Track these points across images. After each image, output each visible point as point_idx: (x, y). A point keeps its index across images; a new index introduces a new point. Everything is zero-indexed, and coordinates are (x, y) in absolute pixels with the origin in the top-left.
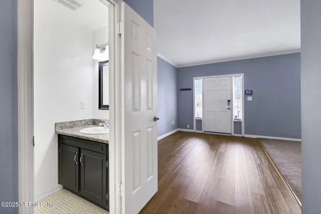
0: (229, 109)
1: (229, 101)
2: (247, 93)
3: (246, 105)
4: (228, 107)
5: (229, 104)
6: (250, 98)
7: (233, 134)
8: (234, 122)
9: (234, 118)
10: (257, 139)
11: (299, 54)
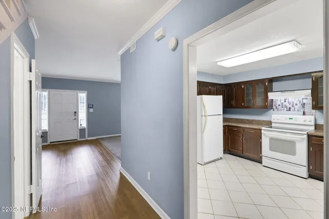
0: (75, 119)
1: (75, 112)
2: (89, 106)
3: (89, 115)
4: (74, 117)
5: (75, 115)
6: (91, 110)
7: (79, 140)
8: (80, 129)
9: (80, 126)
10: (97, 139)
11: (120, 84)
